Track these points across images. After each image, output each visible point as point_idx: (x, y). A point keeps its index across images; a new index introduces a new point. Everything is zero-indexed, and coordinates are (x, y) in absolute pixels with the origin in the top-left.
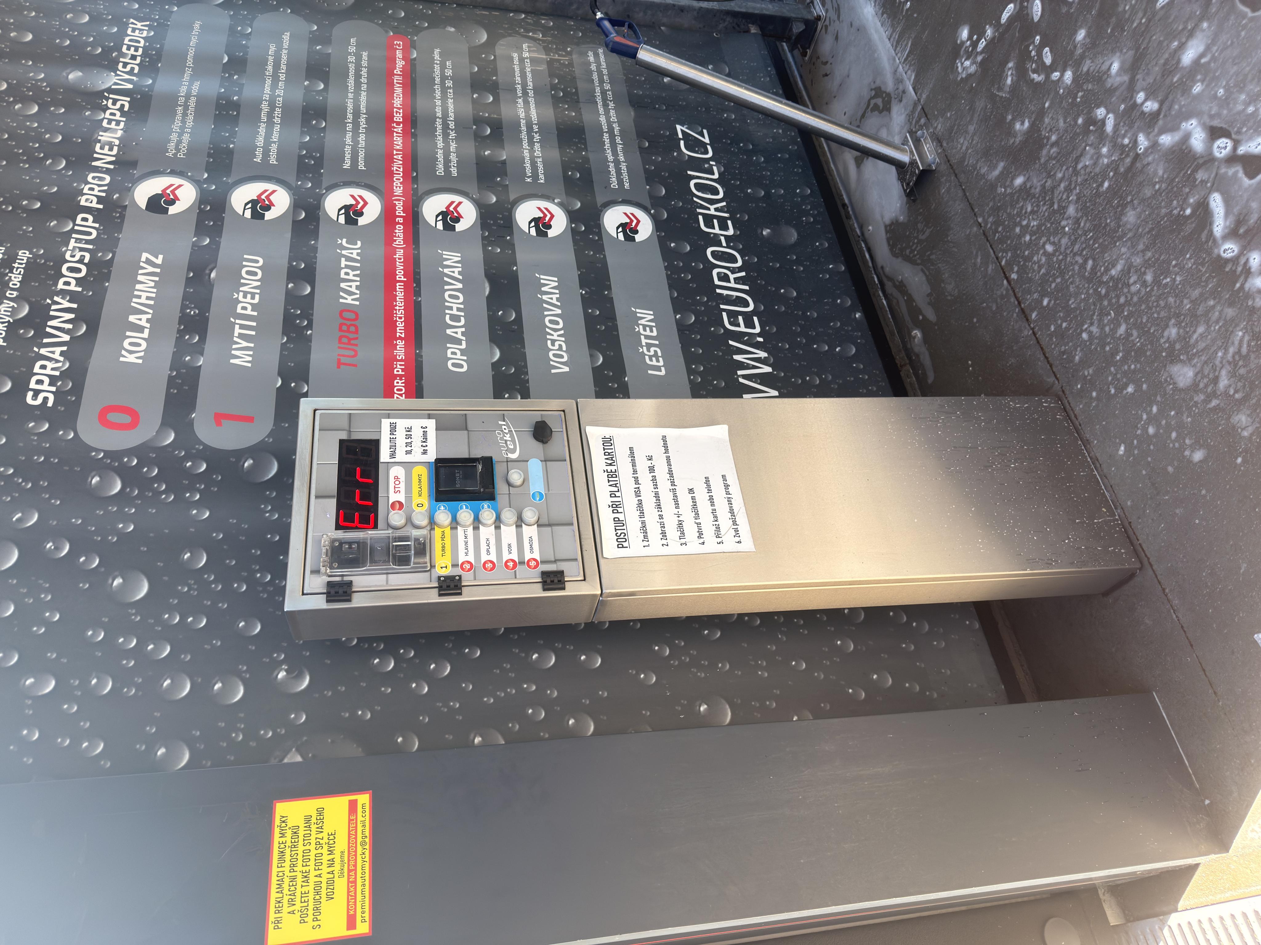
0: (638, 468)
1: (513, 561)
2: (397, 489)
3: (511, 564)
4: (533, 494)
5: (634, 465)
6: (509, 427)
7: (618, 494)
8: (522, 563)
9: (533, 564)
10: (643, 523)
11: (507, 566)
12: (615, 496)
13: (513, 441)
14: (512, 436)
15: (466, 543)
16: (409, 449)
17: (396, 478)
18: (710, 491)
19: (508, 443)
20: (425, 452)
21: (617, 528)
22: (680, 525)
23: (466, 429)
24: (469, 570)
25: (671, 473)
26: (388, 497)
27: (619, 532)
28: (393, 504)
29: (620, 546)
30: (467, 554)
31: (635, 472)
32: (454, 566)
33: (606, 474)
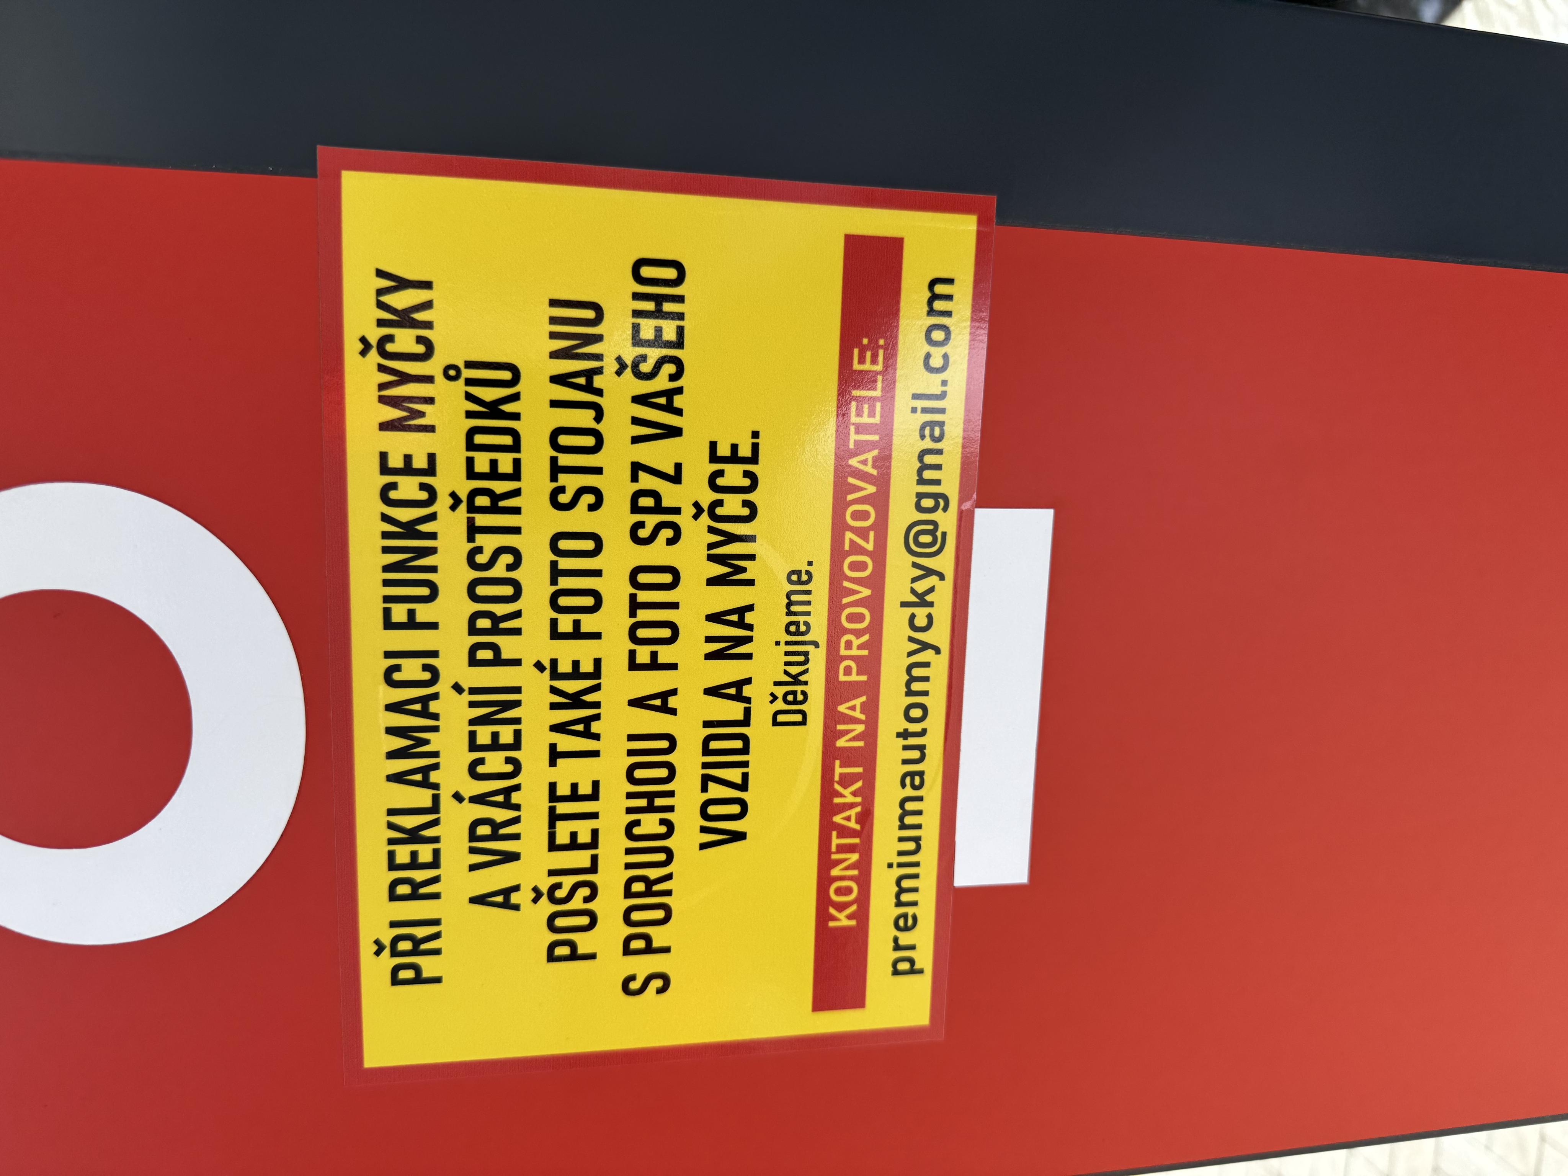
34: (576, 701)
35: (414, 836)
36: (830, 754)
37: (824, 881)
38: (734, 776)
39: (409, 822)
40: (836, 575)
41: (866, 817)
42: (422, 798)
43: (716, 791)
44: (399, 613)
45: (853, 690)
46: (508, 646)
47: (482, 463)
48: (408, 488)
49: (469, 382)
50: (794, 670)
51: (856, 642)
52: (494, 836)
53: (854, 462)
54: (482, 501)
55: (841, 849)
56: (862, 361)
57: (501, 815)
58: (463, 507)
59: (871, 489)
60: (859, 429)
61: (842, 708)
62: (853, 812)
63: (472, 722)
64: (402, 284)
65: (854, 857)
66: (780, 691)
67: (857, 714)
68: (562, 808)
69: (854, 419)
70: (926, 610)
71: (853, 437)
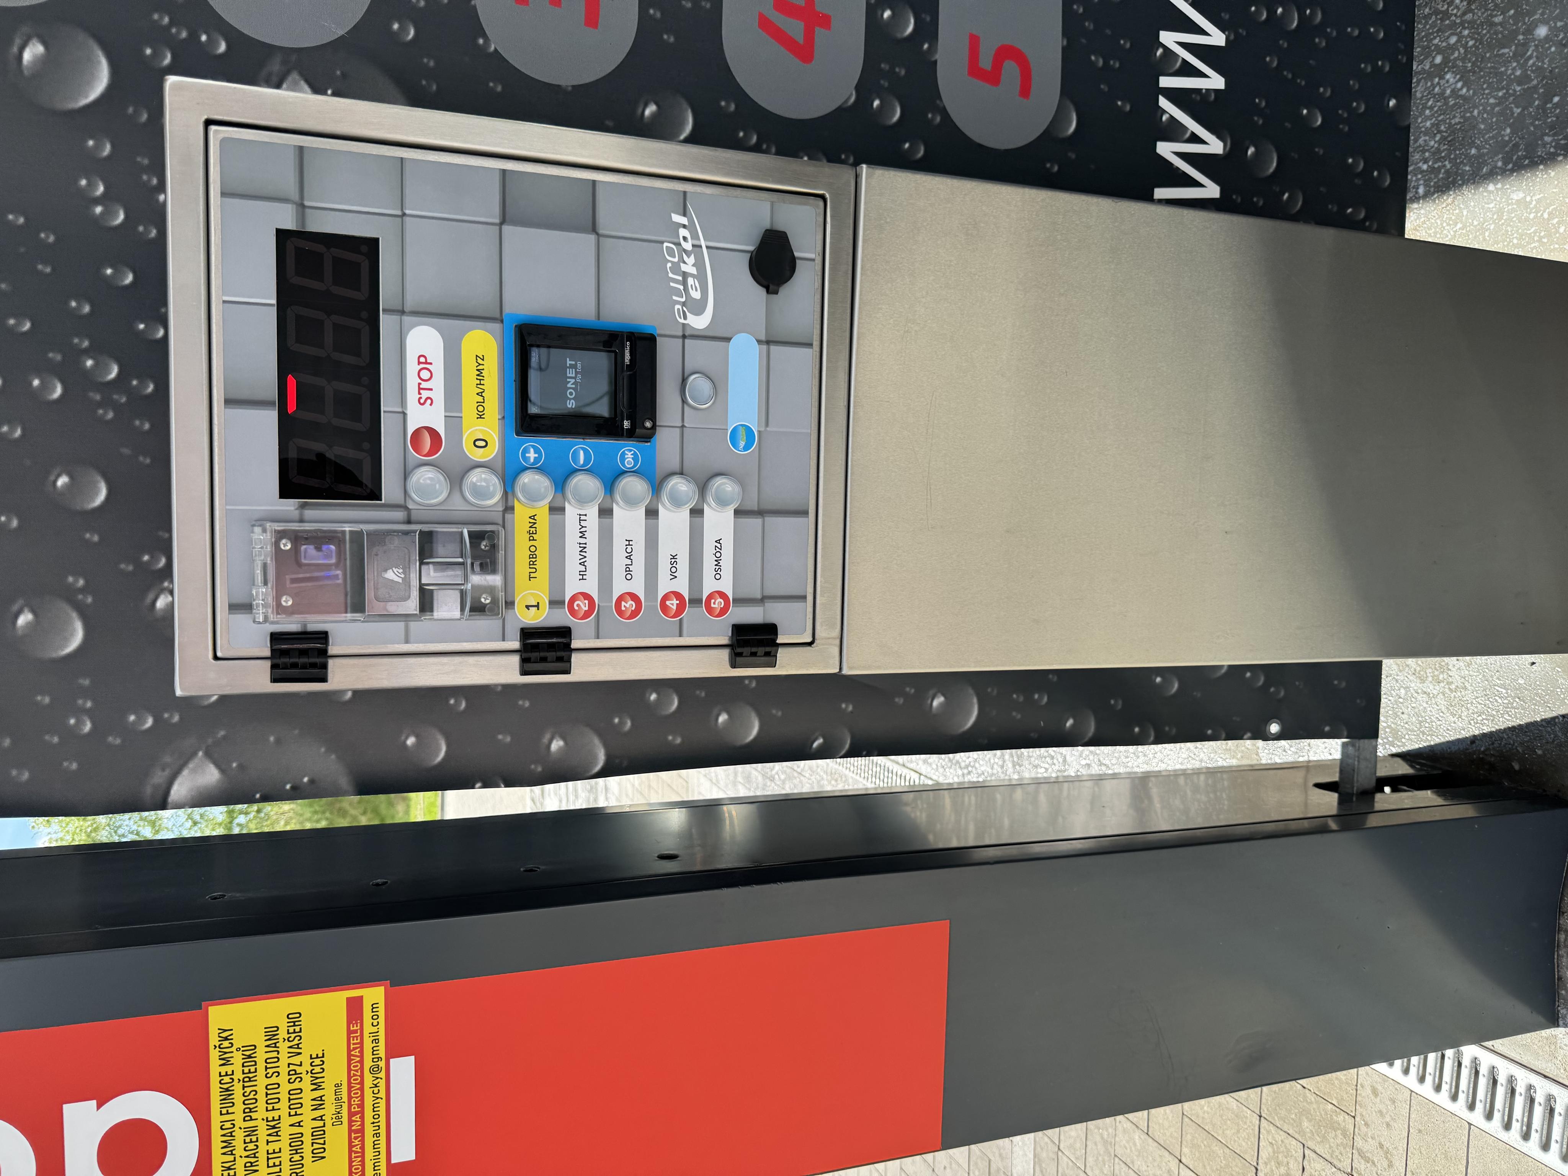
34: (274, 1127)
35: (229, 1168)
36: (350, 1131)
37: (350, 1166)
38: (321, 1141)
39: (227, 1165)
40: (349, 1083)
41: (363, 1148)
42: (231, 1158)
43: (316, 1146)
44: (224, 1111)
45: (356, 1113)
46: (254, 1115)
47: (246, 1070)
48: (227, 1079)
49: (243, 1051)
50: (338, 1110)
51: (356, 1100)
52: (252, 1166)
53: (353, 1053)
54: (247, 1079)
55: (356, 1157)
56: (353, 1027)
57: (253, 1160)
58: (241, 1082)
59: (358, 1059)
60: (354, 1044)
61: (353, 1118)
62: (358, 1147)
63: (245, 1136)
64: (225, 1031)
65: (359, 1159)
66: (334, 1117)
67: (358, 1119)
68: (270, 1156)
69: (352, 1042)
70: (377, 1088)
71: (352, 1046)
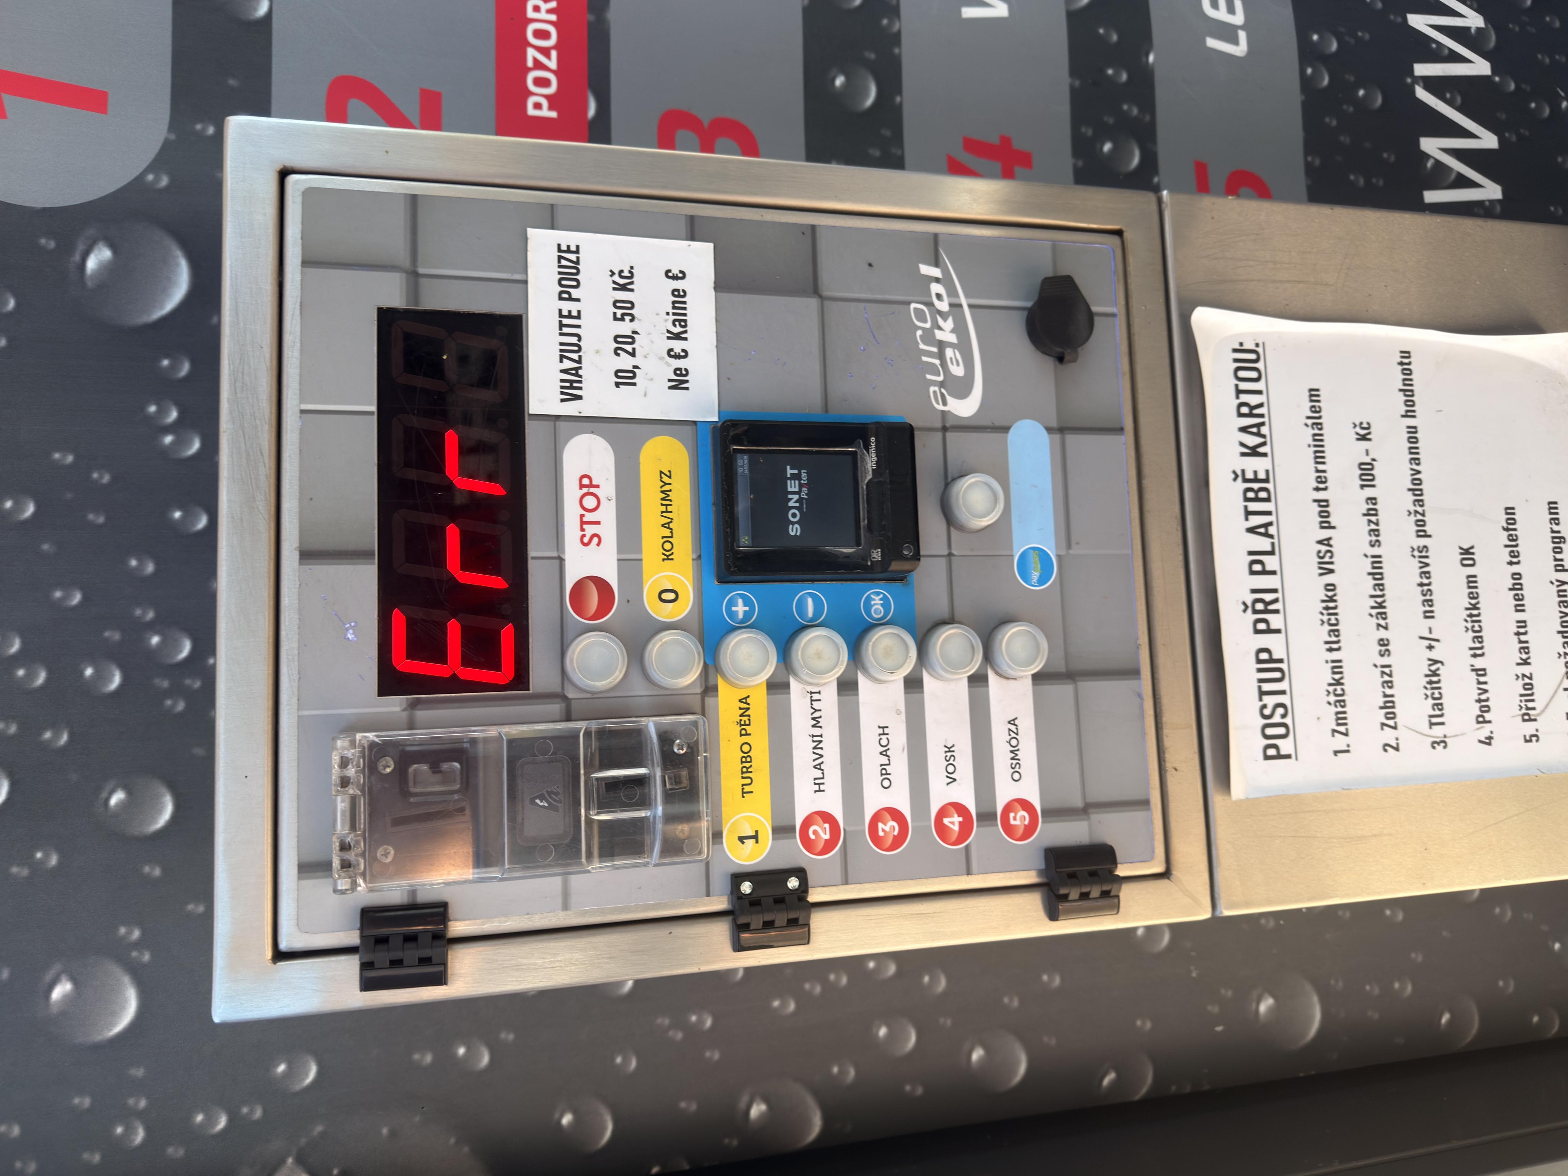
0: (1331, 468)
1: (960, 809)
2: (590, 530)
3: (953, 822)
4: (1023, 556)
5: (1319, 457)
6: (952, 291)
7: (1271, 563)
8: (987, 816)
9: (1019, 818)
10: (1337, 667)
11: (942, 830)
12: (1264, 572)
13: (963, 346)
14: (960, 329)
15: (818, 744)
16: (625, 362)
17: (587, 484)
18: (1514, 557)
19: (949, 353)
20: (680, 381)
21: (1266, 687)
22: (1433, 677)
23: (815, 290)
24: (829, 846)
25: (1416, 489)
26: (561, 560)
27: (1270, 701)
28: (579, 586)
29: (1272, 753)
30: (819, 786)
31: (1321, 482)
32: (782, 830)
33: (1241, 486)
